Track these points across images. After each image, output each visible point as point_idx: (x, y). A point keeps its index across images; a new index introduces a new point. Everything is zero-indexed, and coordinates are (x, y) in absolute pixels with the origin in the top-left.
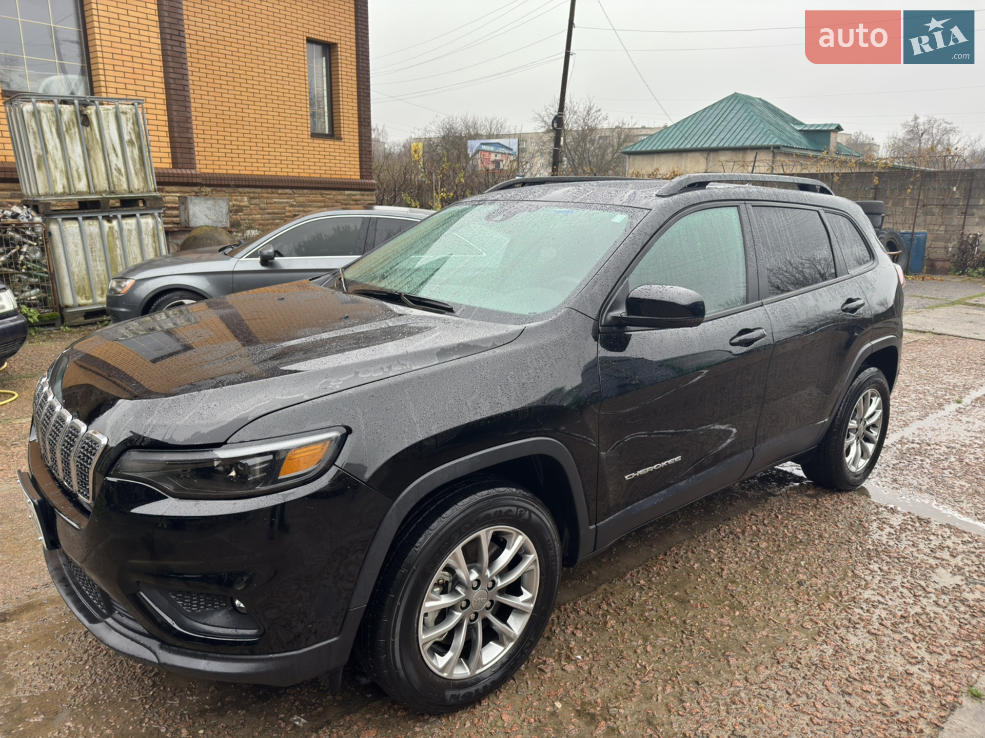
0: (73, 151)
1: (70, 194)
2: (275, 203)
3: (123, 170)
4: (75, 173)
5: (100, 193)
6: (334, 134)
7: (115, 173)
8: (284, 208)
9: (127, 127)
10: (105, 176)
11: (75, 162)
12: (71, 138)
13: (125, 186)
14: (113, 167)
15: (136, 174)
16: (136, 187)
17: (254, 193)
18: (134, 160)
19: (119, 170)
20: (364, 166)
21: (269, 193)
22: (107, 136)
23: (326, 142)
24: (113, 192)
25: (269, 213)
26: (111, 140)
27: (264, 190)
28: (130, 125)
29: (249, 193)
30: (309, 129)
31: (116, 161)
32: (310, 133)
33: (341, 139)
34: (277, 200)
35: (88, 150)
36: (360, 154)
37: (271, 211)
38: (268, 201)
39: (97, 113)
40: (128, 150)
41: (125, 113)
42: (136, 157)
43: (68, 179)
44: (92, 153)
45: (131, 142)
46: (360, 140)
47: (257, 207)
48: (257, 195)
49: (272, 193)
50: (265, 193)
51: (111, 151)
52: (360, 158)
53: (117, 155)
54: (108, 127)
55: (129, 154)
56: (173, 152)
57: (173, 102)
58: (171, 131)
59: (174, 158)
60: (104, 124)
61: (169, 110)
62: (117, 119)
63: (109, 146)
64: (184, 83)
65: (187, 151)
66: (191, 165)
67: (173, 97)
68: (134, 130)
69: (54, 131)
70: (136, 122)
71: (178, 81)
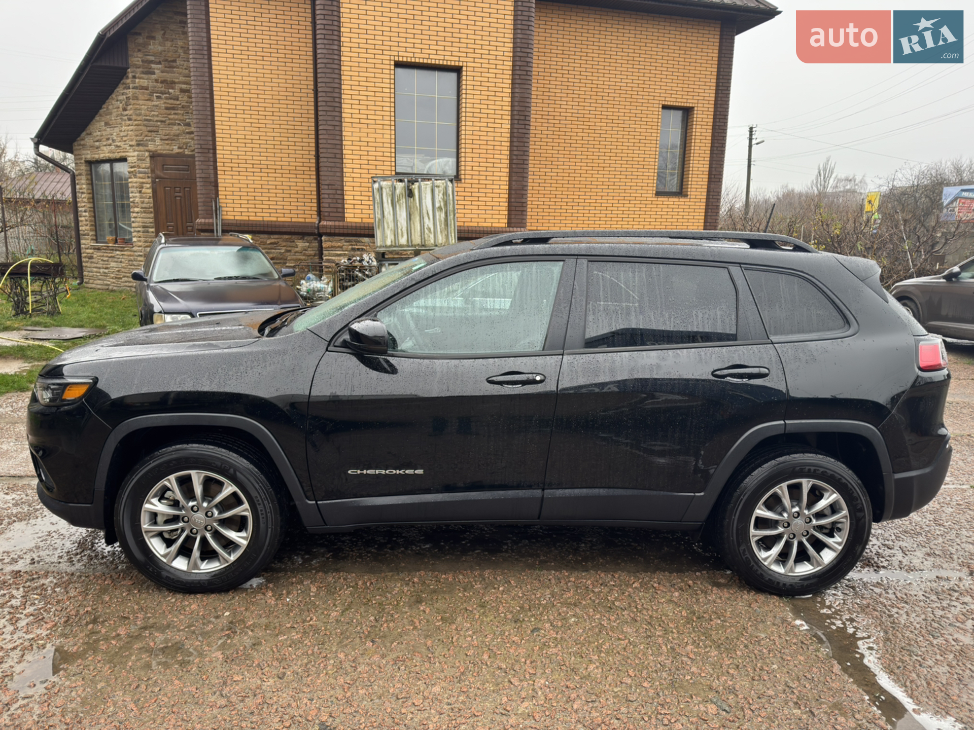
0: (400, 215)
1: (395, 247)
3: (432, 229)
4: (400, 231)
5: (415, 246)
6: (681, 192)
7: (426, 231)
9: (439, 197)
10: (419, 234)
11: (401, 224)
12: (400, 206)
13: (432, 241)
14: (426, 226)
15: (441, 232)
16: (440, 242)
18: (440, 221)
19: (429, 229)
20: (709, 221)
22: (424, 204)
23: (670, 199)
24: (423, 246)
26: (426, 207)
28: (441, 195)
30: (655, 188)
31: (429, 223)
32: (654, 192)
33: (687, 195)
35: (410, 215)
36: (706, 209)
39: (420, 188)
40: (437, 214)
41: (438, 187)
42: (443, 220)
43: (395, 235)
44: (412, 217)
45: (440, 208)
46: (708, 195)
51: (425, 215)
52: (706, 212)
53: (429, 218)
54: (426, 197)
55: (438, 217)
56: (509, 215)
57: (513, 174)
58: (509, 198)
59: (509, 219)
60: (423, 195)
61: (510, 181)
62: (433, 191)
63: (425, 211)
64: (525, 158)
65: (520, 213)
66: (522, 224)
67: (515, 170)
68: (443, 199)
69: (390, 201)
70: (445, 193)
71: (519, 157)
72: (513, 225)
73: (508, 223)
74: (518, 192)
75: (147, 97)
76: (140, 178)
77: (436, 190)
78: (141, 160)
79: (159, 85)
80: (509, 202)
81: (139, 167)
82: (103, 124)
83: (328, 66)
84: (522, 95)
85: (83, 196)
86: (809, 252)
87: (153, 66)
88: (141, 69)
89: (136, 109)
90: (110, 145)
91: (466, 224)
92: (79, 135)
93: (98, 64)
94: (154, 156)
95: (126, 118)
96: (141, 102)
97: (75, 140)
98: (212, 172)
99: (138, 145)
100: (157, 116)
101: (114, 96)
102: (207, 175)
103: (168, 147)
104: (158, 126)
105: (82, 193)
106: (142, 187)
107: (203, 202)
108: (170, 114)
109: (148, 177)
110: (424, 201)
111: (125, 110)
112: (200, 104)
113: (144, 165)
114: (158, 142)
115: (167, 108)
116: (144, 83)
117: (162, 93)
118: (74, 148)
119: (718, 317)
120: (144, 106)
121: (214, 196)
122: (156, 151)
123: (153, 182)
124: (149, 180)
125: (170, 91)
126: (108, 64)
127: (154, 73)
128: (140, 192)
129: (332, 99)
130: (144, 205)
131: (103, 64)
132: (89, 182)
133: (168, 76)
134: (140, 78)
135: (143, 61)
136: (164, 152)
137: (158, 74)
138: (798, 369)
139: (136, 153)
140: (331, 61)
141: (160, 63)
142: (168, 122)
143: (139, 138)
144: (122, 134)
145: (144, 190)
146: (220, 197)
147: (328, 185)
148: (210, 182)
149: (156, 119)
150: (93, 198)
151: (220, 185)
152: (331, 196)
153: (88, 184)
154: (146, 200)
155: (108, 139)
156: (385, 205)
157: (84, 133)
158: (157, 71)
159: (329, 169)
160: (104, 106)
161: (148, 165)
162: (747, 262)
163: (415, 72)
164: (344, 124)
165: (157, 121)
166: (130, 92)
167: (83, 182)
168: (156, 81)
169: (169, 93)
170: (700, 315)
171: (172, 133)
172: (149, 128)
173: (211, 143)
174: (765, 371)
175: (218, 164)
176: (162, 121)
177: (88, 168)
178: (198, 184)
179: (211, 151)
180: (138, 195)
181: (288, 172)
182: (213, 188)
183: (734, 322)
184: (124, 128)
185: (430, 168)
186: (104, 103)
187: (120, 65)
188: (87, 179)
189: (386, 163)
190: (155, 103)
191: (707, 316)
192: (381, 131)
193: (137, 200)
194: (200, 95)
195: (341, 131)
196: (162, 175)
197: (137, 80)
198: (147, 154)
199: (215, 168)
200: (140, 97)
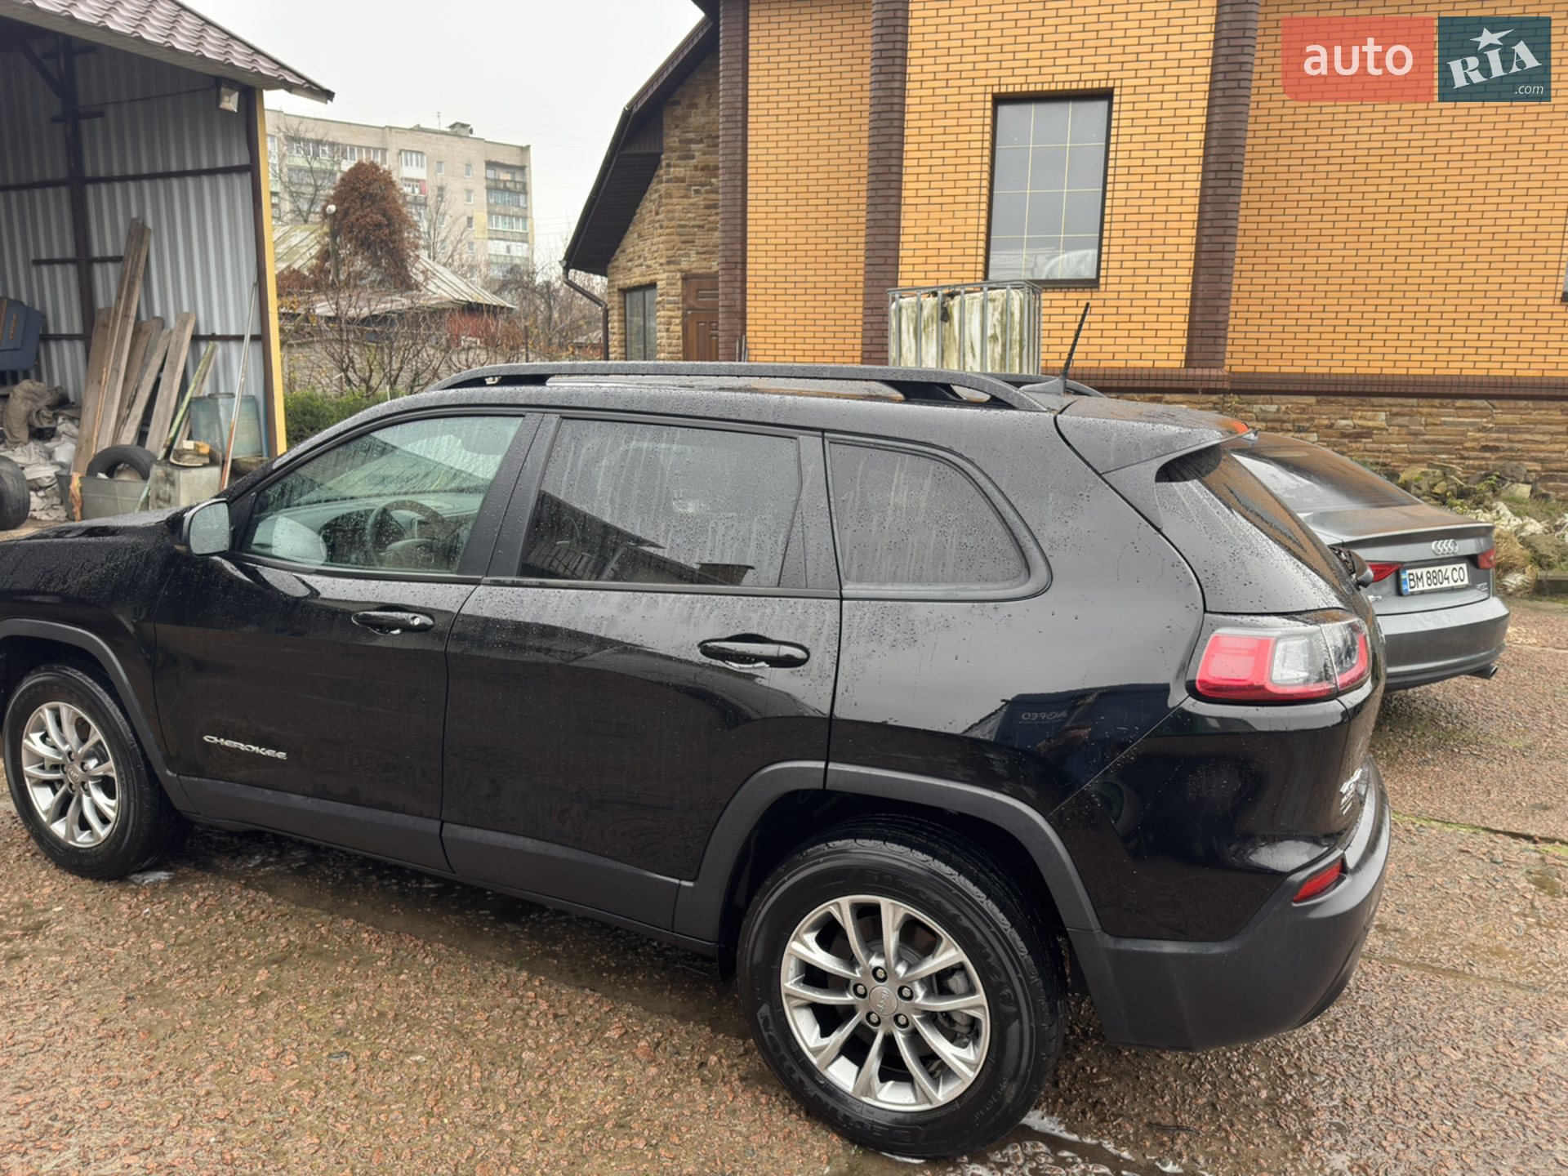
0: (927, 352)
2: (1445, 423)
8: (1464, 434)
9: (993, 318)
12: (927, 337)
17: (1402, 405)
18: (993, 360)
21: (1433, 406)
22: (967, 331)
25: (1426, 442)
26: (971, 336)
27: (1423, 402)
28: (997, 315)
29: (1391, 405)
30: (1560, 287)
31: (972, 363)
32: (1559, 295)
34: (1451, 419)
35: (943, 351)
37: (1433, 437)
38: (1430, 420)
39: (962, 304)
40: (989, 345)
41: (993, 300)
44: (946, 354)
45: (994, 338)
47: (1404, 431)
48: (1406, 409)
49: (1442, 406)
50: (1424, 406)
51: (968, 350)
53: (974, 355)
54: (970, 319)
55: (989, 353)
56: (1190, 345)
57: (1201, 271)
58: (1192, 314)
59: (1189, 353)
60: (967, 316)
61: (1195, 283)
62: (983, 309)
63: (967, 344)
64: (1226, 239)
65: (1211, 341)
66: (1216, 360)
67: (1204, 263)
68: (1001, 322)
69: (911, 330)
70: (1006, 311)
71: (1214, 239)
72: (1195, 364)
73: (1186, 360)
74: (1209, 303)
75: (683, 193)
76: (669, 310)
77: (990, 306)
78: (671, 284)
79: (699, 173)
80: (1191, 322)
81: (668, 295)
82: (636, 235)
83: (884, 116)
84: (1227, 126)
85: (615, 337)
86: (1011, 407)
87: (693, 146)
88: (677, 153)
89: (668, 212)
90: (641, 265)
91: (1103, 364)
92: (613, 255)
93: (627, 152)
94: (687, 278)
95: (657, 225)
96: (674, 201)
97: (609, 261)
98: (738, 296)
99: (669, 263)
100: (694, 219)
101: (647, 195)
102: (731, 303)
103: (705, 264)
104: (694, 234)
105: (614, 333)
106: (670, 324)
107: (726, 342)
108: (710, 215)
109: (679, 309)
110: (967, 327)
111: (657, 213)
112: (729, 196)
113: (673, 292)
114: (694, 257)
115: (707, 207)
116: (679, 172)
117: (702, 185)
118: (609, 271)
119: (754, 536)
120: (678, 205)
121: (739, 333)
122: (690, 270)
123: (684, 316)
124: (680, 313)
125: (713, 180)
126: (637, 151)
127: (693, 157)
128: (668, 330)
129: (886, 169)
130: (672, 349)
131: (632, 151)
132: (622, 318)
133: (710, 159)
134: (675, 166)
135: (680, 141)
136: (700, 271)
137: (699, 158)
138: (869, 656)
139: (665, 276)
140: (887, 108)
141: (701, 141)
142: (707, 226)
143: (670, 253)
144: (654, 248)
145: (672, 328)
146: (748, 334)
147: (872, 308)
148: (736, 313)
149: (693, 223)
150: (625, 340)
151: (748, 316)
152: (876, 326)
153: (620, 321)
154: (674, 342)
155: (640, 257)
156: (904, 336)
157: (618, 251)
158: (697, 154)
159: (875, 283)
160: (638, 211)
161: (679, 291)
162: (839, 428)
163: (1033, 109)
164: (904, 208)
165: (693, 227)
166: (663, 187)
167: (615, 318)
168: (696, 168)
169: (711, 184)
170: (721, 530)
171: (712, 242)
172: (683, 238)
173: (739, 253)
174: (799, 654)
175: (748, 285)
176: (700, 227)
177: (622, 299)
178: (720, 316)
179: (739, 266)
180: (665, 334)
181: (844, 291)
182: (739, 321)
183: (780, 549)
184: (656, 240)
185: (1051, 269)
186: (637, 206)
187: (652, 151)
188: (620, 315)
189: (967, 267)
190: (692, 201)
191: (733, 533)
192: (963, 214)
193: (664, 341)
194: (729, 183)
195: (899, 220)
196: (697, 306)
197: (672, 170)
198: (679, 275)
199: (744, 292)
200: (675, 193)
